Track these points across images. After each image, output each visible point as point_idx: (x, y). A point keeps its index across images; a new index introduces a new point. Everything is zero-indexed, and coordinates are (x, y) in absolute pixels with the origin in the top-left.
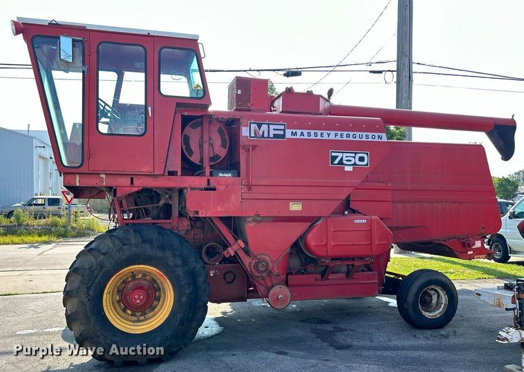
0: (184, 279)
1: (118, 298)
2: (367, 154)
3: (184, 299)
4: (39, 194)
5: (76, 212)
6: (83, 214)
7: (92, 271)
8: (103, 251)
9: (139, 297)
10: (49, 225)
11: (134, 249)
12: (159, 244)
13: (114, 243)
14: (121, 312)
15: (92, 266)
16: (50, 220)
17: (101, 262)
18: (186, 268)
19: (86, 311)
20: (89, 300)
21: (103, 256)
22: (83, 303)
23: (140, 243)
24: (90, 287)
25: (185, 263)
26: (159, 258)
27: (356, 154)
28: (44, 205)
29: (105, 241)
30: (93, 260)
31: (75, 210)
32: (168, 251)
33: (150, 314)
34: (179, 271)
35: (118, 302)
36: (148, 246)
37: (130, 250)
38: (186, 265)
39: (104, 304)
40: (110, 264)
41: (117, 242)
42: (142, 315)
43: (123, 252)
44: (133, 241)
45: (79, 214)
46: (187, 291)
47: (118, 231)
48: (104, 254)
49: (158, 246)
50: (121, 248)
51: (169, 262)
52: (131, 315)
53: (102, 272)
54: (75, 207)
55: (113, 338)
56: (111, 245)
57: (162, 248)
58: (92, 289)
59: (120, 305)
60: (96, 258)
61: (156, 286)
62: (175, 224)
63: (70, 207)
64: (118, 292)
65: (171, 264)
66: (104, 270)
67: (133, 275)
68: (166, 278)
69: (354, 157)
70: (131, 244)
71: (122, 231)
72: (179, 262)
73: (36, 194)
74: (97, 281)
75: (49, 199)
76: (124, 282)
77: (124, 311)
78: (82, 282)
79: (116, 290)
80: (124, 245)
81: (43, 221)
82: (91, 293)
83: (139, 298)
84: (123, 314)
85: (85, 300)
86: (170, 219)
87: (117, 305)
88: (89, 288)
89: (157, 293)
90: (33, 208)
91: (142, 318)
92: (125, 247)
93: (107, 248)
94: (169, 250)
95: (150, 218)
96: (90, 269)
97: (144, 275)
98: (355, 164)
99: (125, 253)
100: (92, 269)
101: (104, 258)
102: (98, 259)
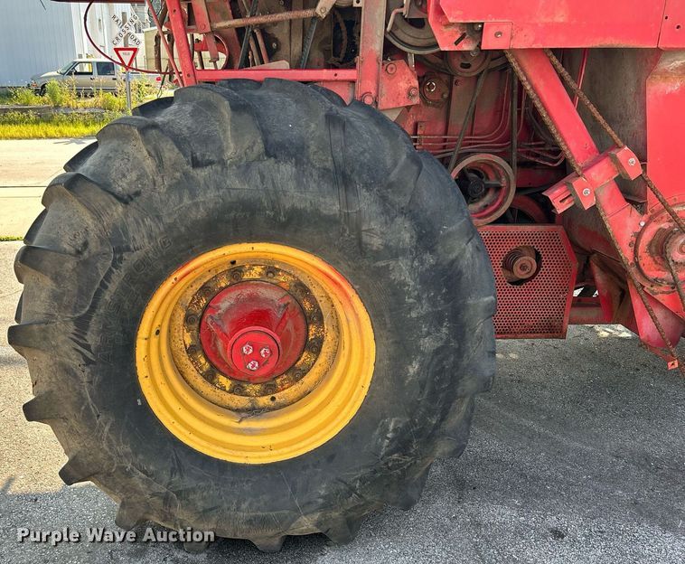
0: (419, 298)
1: (189, 341)
3: (413, 369)
4: (84, 56)
5: (139, 86)
6: (150, 88)
7: (85, 263)
8: (122, 186)
9: (257, 349)
10: (100, 108)
11: (237, 184)
12: (329, 165)
13: (157, 155)
14: (199, 382)
15: (86, 244)
16: (99, 99)
17: (115, 228)
18: (430, 259)
19: (82, 399)
20: (88, 362)
21: (120, 208)
22: (67, 370)
23: (258, 159)
24: (88, 317)
25: (427, 238)
26: (331, 221)
28: (91, 74)
29: (129, 149)
30: (89, 220)
31: (138, 82)
32: (364, 192)
33: (291, 392)
34: (403, 272)
35: (191, 351)
36: (287, 169)
37: (218, 188)
38: (432, 250)
39: (142, 370)
40: (150, 237)
41: (170, 152)
42: (264, 394)
43: (193, 195)
44: (230, 152)
45: (144, 87)
46: (428, 344)
47: (174, 107)
48: (125, 200)
49: (325, 173)
50: (185, 174)
51: (365, 238)
52: (231, 392)
53: (124, 266)
54: (138, 77)
55: (176, 478)
56: (149, 165)
57: (342, 178)
58: (94, 324)
59: (195, 362)
60: (97, 214)
61: (307, 306)
62: (367, 86)
63: (128, 77)
64: (188, 320)
65: (376, 242)
66: (130, 259)
67: (235, 271)
68: (351, 292)
70: (222, 162)
71: (188, 108)
72: (405, 234)
73: (80, 56)
74: (107, 296)
75: (98, 63)
76: (205, 290)
77: (210, 377)
79: (181, 315)
80: (196, 164)
81: (90, 101)
82: (92, 339)
83: (256, 356)
84: (206, 388)
85: (75, 361)
86: (353, 66)
87: (185, 359)
88: (82, 324)
89: (312, 329)
90: (73, 78)
91: (264, 401)
92: (201, 174)
93: (133, 176)
94: (368, 186)
95: (284, 64)
96: (79, 253)
97: (271, 270)
99: (200, 199)
100: (86, 254)
101: (126, 215)
102: (106, 219)
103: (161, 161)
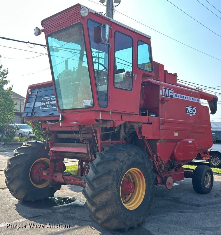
0: (151, 175)
2: (195, 108)
7: (118, 173)
8: (121, 160)
11: (134, 159)
15: (118, 170)
19: (116, 199)
22: (115, 193)
23: (135, 155)
24: (118, 182)
26: (143, 163)
27: (193, 108)
34: (149, 171)
36: (138, 156)
37: (132, 159)
44: (132, 154)
48: (122, 162)
49: (141, 157)
50: (128, 157)
53: (122, 173)
58: (118, 184)
69: (192, 110)
70: (132, 156)
74: (120, 178)
78: (113, 180)
83: (132, 188)
85: (116, 191)
92: (130, 157)
93: (122, 158)
95: (110, 140)
96: (117, 171)
98: (192, 113)
99: (130, 161)
100: (118, 171)
101: (122, 164)
102: (120, 165)
103: (125, 155)
